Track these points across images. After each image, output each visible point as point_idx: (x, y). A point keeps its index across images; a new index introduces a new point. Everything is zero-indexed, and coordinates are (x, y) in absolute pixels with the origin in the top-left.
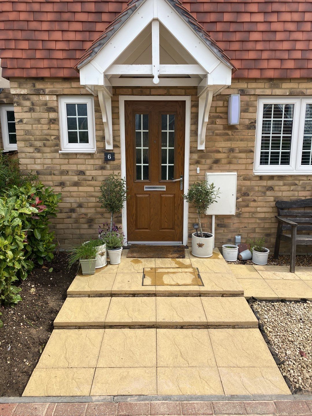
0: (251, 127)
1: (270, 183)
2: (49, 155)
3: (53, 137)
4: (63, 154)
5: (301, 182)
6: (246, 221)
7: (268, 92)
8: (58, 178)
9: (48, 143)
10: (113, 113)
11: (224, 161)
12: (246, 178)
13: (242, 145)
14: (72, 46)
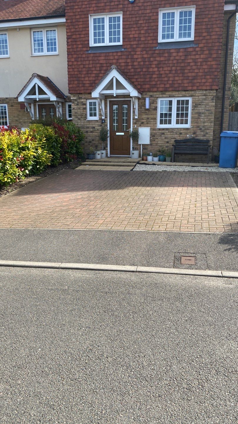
0: (155, 109)
1: (163, 131)
2: (83, 121)
3: (84, 115)
4: (88, 120)
5: (175, 131)
6: (154, 147)
7: (161, 96)
8: (86, 130)
9: (83, 117)
10: (105, 105)
11: (145, 123)
12: (154, 129)
13: (152, 116)
14: (91, 82)
